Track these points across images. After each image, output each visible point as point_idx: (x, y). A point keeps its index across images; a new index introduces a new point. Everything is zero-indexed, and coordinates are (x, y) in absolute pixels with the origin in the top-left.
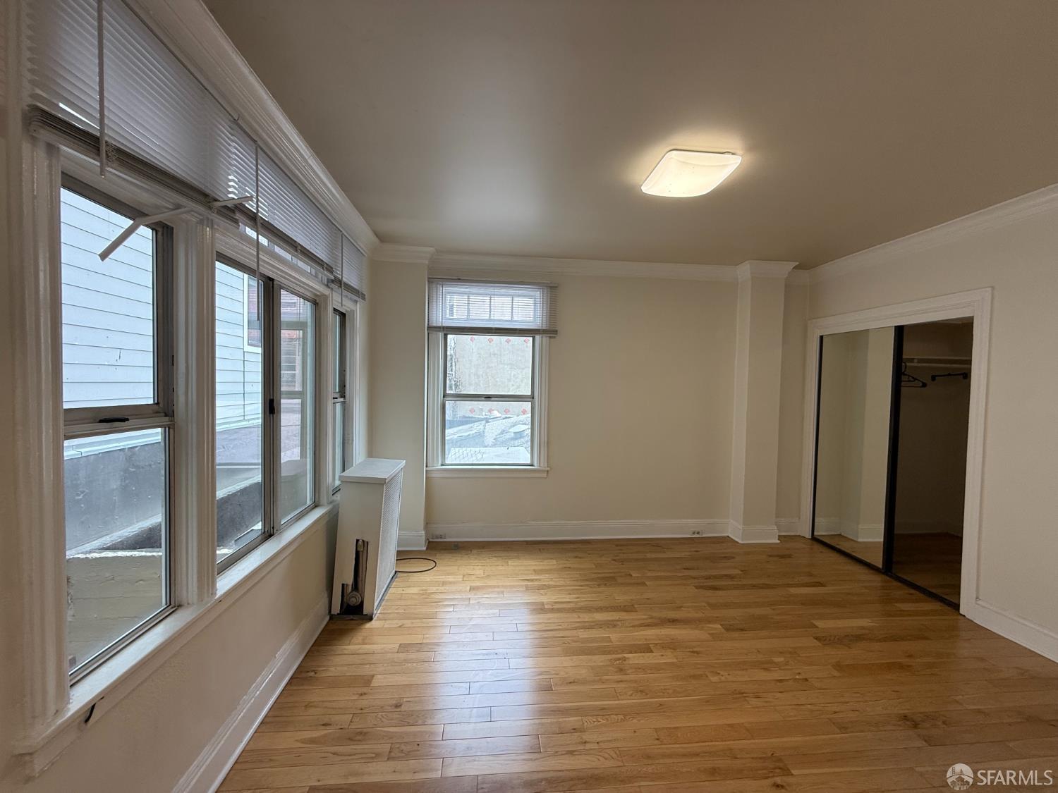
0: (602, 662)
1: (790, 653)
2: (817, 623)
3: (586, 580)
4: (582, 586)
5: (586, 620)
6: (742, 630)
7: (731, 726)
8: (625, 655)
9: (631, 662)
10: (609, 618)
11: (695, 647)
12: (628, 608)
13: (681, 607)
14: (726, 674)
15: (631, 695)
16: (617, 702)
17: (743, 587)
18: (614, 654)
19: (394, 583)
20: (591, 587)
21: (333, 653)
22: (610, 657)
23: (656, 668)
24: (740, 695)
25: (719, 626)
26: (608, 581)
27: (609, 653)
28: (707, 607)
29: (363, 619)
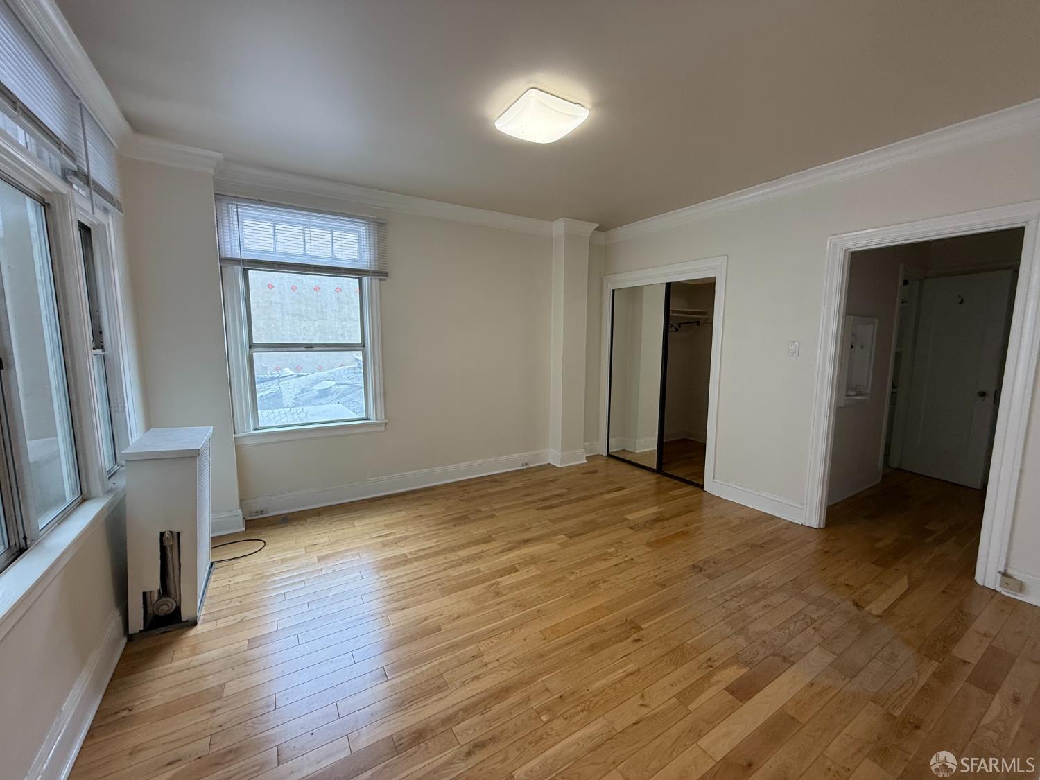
0: (479, 591)
1: (616, 543)
2: (628, 517)
3: (441, 524)
4: (438, 530)
5: (453, 559)
6: (580, 535)
7: (593, 609)
8: (498, 580)
9: (504, 584)
10: (473, 552)
11: (550, 558)
12: (487, 539)
13: (530, 528)
14: (579, 571)
15: (512, 612)
16: (503, 621)
17: (570, 502)
18: (487, 582)
19: (213, 577)
20: (448, 529)
21: (148, 679)
22: (484, 585)
23: (526, 583)
24: (593, 584)
25: (563, 536)
26: (462, 519)
27: (483, 582)
28: (550, 524)
29: (184, 627)
